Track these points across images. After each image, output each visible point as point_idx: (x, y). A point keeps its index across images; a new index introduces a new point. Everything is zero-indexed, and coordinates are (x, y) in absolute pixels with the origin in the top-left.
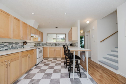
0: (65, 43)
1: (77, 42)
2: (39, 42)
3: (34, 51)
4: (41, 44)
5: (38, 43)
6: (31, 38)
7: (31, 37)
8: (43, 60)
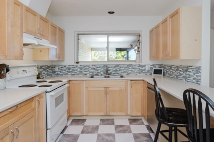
0: (137, 64)
1: (198, 65)
2: (53, 61)
3: (34, 104)
4: (56, 69)
5: (48, 67)
6: (25, 49)
7: (25, 45)
8: (66, 127)
